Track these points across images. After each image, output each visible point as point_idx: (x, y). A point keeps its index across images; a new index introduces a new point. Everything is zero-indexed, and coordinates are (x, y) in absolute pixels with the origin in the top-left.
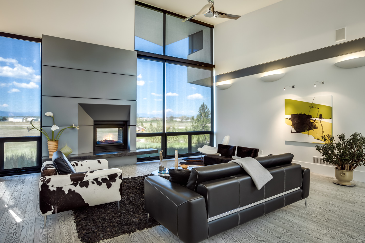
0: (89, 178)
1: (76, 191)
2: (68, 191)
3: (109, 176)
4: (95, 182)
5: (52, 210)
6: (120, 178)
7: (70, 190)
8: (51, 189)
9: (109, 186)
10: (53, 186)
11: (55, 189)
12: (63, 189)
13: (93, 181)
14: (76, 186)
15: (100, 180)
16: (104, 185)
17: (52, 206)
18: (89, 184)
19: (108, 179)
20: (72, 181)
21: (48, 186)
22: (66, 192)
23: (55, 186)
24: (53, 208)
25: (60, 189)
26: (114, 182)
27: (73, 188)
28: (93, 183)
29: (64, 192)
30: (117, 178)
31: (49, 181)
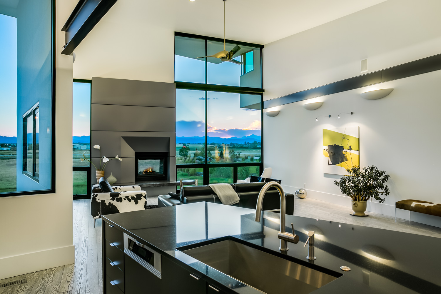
0: (122, 195)
1: (114, 204)
2: (109, 203)
3: (136, 195)
4: (127, 199)
5: (98, 215)
6: (144, 198)
7: (110, 203)
8: (98, 201)
9: (136, 203)
10: (99, 199)
11: (100, 202)
12: (105, 202)
13: (125, 198)
14: (113, 201)
15: (130, 198)
16: (133, 201)
17: (99, 213)
18: (122, 200)
19: (136, 197)
20: (111, 197)
21: (96, 199)
22: (107, 204)
23: (101, 199)
24: (99, 214)
25: (103, 202)
26: (140, 200)
27: (112, 202)
28: (125, 199)
29: (106, 204)
30: (142, 197)
31: (96, 196)
